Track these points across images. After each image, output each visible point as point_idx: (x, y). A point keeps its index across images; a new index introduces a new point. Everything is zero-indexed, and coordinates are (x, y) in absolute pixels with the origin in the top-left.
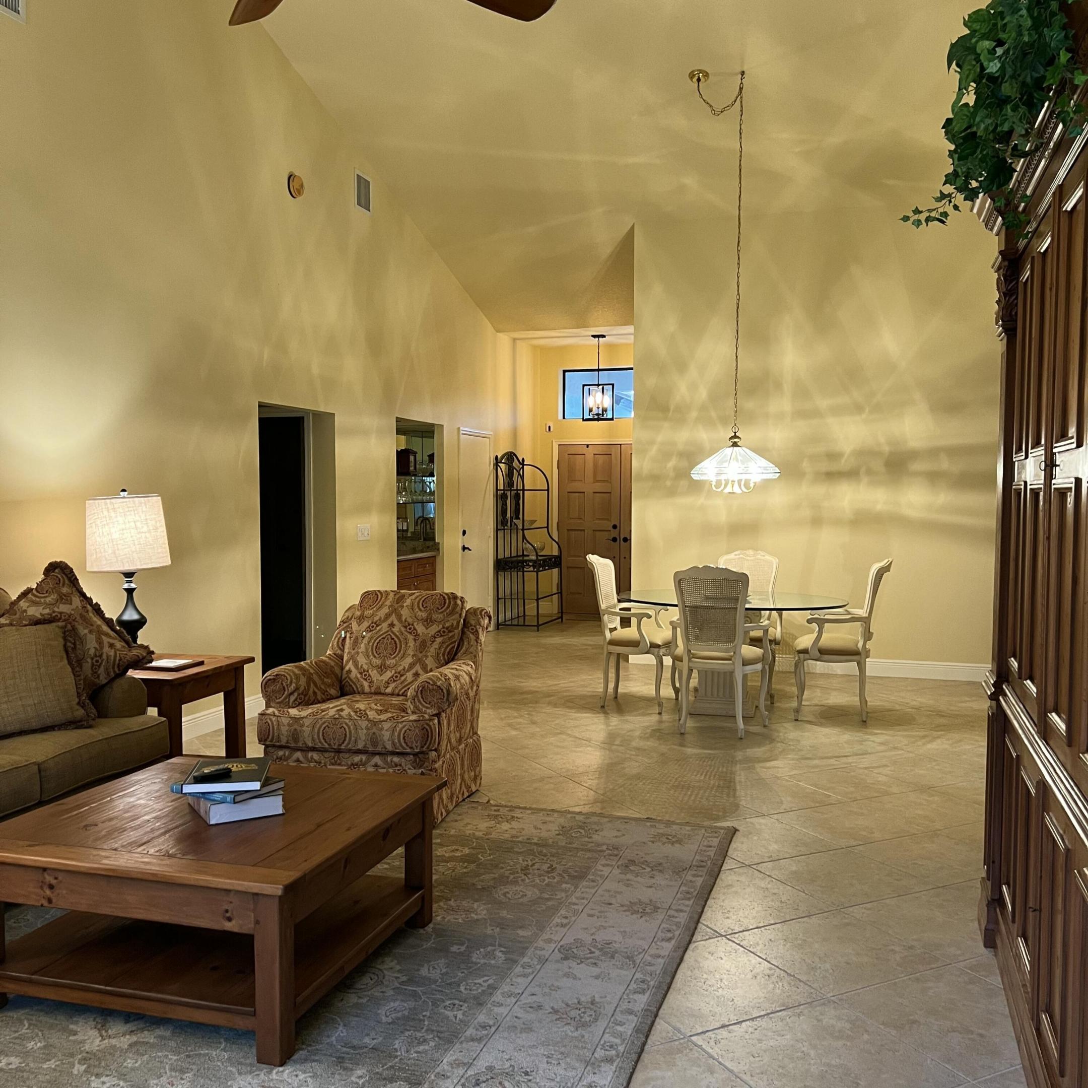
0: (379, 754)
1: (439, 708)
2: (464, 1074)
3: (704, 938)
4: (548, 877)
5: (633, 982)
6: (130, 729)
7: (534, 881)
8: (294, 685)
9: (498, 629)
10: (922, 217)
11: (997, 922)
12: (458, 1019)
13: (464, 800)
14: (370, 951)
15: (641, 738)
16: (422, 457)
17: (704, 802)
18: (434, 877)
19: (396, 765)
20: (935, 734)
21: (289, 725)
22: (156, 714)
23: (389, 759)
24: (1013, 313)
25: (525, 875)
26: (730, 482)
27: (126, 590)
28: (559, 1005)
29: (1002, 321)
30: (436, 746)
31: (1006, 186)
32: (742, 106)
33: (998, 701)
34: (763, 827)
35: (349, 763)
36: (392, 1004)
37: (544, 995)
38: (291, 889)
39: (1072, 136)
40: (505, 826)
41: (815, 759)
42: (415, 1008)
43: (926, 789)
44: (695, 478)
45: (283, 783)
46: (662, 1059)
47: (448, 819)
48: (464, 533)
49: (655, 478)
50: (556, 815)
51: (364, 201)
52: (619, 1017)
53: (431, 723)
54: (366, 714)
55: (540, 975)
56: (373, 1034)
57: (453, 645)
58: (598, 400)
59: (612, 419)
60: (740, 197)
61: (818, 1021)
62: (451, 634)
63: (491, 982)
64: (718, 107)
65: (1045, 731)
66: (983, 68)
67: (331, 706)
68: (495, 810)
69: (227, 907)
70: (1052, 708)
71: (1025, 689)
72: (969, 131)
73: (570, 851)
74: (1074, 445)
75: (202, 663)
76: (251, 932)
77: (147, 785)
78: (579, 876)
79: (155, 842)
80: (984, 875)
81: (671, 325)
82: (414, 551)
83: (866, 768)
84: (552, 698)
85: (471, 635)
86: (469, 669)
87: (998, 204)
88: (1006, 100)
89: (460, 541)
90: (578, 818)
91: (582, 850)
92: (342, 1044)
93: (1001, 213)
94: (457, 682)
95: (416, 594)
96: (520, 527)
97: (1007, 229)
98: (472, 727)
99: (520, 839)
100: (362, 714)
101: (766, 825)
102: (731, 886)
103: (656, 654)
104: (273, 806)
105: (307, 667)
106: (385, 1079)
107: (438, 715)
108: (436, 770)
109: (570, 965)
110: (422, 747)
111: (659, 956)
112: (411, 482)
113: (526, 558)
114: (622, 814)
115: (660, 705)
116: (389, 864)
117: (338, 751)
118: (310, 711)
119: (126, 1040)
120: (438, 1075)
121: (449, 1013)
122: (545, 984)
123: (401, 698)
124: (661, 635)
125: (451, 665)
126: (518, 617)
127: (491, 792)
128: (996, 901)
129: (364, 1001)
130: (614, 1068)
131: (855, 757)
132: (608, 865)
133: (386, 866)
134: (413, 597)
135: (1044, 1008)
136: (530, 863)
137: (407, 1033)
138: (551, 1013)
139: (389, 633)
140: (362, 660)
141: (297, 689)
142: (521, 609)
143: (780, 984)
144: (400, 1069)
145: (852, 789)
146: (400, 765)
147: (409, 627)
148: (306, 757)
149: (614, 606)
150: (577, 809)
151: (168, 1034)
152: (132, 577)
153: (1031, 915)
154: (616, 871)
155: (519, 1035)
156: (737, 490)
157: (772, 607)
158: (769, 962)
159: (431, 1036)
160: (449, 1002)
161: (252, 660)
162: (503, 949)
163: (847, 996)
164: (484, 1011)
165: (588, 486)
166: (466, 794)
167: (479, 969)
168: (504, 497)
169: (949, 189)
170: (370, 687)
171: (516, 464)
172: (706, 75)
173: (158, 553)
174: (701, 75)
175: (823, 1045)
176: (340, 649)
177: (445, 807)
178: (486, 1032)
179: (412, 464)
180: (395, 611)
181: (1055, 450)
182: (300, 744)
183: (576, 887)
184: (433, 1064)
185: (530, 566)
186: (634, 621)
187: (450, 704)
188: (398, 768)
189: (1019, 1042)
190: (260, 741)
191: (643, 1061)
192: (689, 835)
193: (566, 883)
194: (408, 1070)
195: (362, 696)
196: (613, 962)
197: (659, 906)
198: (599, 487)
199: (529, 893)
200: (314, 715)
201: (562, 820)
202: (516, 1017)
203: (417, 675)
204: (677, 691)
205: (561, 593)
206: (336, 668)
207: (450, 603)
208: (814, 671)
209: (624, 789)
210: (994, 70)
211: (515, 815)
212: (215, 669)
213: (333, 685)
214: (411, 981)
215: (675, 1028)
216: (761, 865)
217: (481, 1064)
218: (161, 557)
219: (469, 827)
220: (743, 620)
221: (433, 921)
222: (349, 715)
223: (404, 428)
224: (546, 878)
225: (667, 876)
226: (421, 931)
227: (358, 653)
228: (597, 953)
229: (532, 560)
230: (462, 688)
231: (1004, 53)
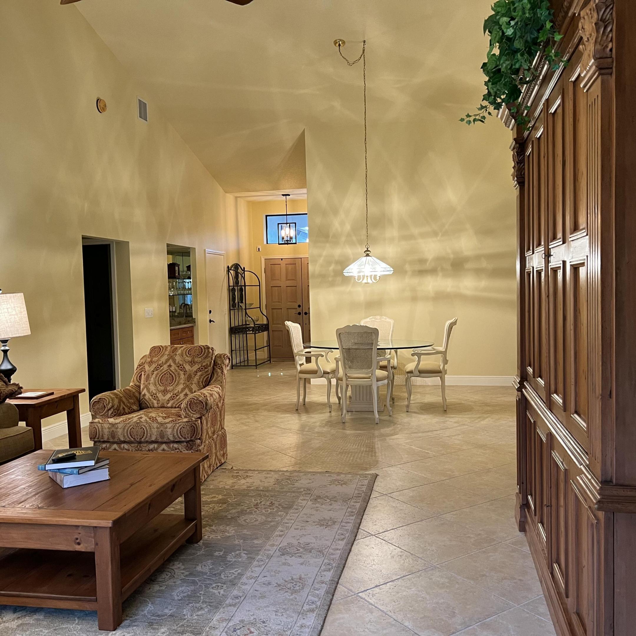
0: (165, 443)
1: (201, 413)
2: (226, 626)
3: (363, 537)
4: (270, 509)
5: (323, 565)
6: (9, 435)
7: (262, 511)
8: (111, 404)
9: (232, 368)
10: (471, 119)
11: (526, 517)
12: (221, 594)
13: (217, 468)
14: (166, 559)
15: (320, 426)
16: (183, 268)
17: (358, 460)
18: (202, 513)
19: (176, 449)
20: (485, 416)
21: (109, 428)
22: (25, 425)
23: (171, 445)
24: (523, 173)
25: (256, 508)
26: (366, 277)
27: (3, 351)
28: (281, 582)
29: (517, 178)
30: (200, 436)
31: (517, 101)
32: (364, 60)
33: (522, 392)
34: (393, 472)
35: (147, 449)
36: (180, 589)
37: (271, 576)
38: (116, 522)
39: (553, 70)
40: (243, 481)
41: (419, 433)
42: (195, 590)
43: (482, 446)
44: (346, 275)
45: (108, 460)
46: (343, 608)
47: (207, 480)
48: (210, 312)
49: (323, 277)
50: (272, 473)
51: (143, 115)
52: (317, 586)
53: (196, 423)
54: (156, 419)
55: (268, 565)
56: (170, 607)
57: (208, 376)
58: (287, 232)
59: (296, 243)
60: (365, 112)
61: (431, 579)
62: (206, 370)
63: (239, 571)
64: (351, 61)
65: (550, 405)
66: (503, 33)
67: (134, 415)
68: (236, 473)
69: (77, 537)
70: (554, 392)
71: (537, 383)
72: (497, 68)
73: (283, 493)
74: (561, 243)
75: (52, 394)
76: (92, 550)
77: (22, 468)
78: (288, 507)
79: (29, 501)
80: (517, 491)
81: (329, 187)
82: (180, 324)
83: (448, 436)
84: (267, 407)
85: (219, 370)
86: (218, 390)
87: (512, 111)
88: (516, 51)
89: (208, 316)
90: (286, 474)
91: (289, 492)
92: (151, 614)
93: (514, 117)
94: (211, 397)
95: (184, 347)
96: (244, 308)
97: (518, 125)
98: (221, 424)
99: (252, 488)
100: (154, 420)
101: (394, 471)
102: (376, 506)
103: (327, 378)
104: (103, 474)
105: (118, 393)
106: (178, 633)
107: (200, 418)
108: (200, 451)
109: (286, 558)
110: (192, 437)
111: (338, 549)
112: (177, 283)
113: (247, 326)
114: (311, 470)
115: (330, 407)
116: (173, 507)
117: (140, 443)
118: (121, 419)
119: (15, 623)
120: (211, 628)
121: (216, 591)
122: (272, 570)
123: (177, 409)
124: (329, 367)
125: (207, 388)
126: (244, 361)
127: (233, 462)
128: (525, 505)
129: (163, 588)
130: (314, 615)
131: (442, 431)
132: (304, 500)
133: (172, 509)
134: (182, 349)
135: (555, 561)
136: (259, 502)
137: (191, 605)
138: (276, 586)
139: (169, 370)
140: (152, 388)
141: (113, 407)
142: (246, 356)
143: (408, 560)
144: (187, 626)
145: (441, 449)
146: (178, 449)
147: (180, 367)
148: (120, 447)
149: (302, 351)
150: (285, 469)
151: (41, 617)
152: (6, 343)
153: (545, 509)
154: (310, 503)
155: (258, 600)
156: (369, 281)
157: (391, 347)
158: (400, 548)
159: (205, 605)
160: (215, 585)
161: (84, 390)
162: (246, 552)
163: (445, 564)
164: (237, 588)
165: (283, 283)
166: (219, 464)
167: (232, 564)
168: (233, 290)
169: (485, 103)
170: (158, 403)
171: (240, 270)
172: (344, 42)
173: (23, 327)
174: (341, 42)
175: (433, 593)
176: (138, 382)
177: (207, 472)
178: (238, 600)
179: (177, 272)
180: (171, 357)
181: (550, 247)
182: (116, 440)
183: (287, 514)
184: (207, 622)
185: (250, 331)
186: (313, 359)
187: (207, 411)
188: (177, 450)
189: (541, 582)
190: (91, 439)
191: (332, 610)
192: (351, 479)
193: (281, 512)
194: (193, 626)
195: (153, 409)
196: (311, 554)
197: (336, 521)
198: (289, 283)
199: (259, 519)
200: (124, 422)
201: (276, 476)
202: (256, 590)
203: (186, 395)
204: (339, 398)
205: (269, 346)
206: (136, 393)
207: (205, 351)
208: (415, 384)
209: (312, 456)
210: (510, 33)
211: (249, 475)
212: (61, 396)
213: (135, 403)
214: (191, 574)
215: (348, 589)
216: (392, 494)
217: (236, 620)
218: (24, 329)
219: (221, 483)
220: (376, 355)
221: (203, 539)
222: (146, 420)
223: (172, 250)
224: (269, 510)
225: (339, 504)
226: (196, 545)
227: (149, 384)
228: (301, 550)
229: (252, 327)
230: (214, 401)
231: (515, 24)
